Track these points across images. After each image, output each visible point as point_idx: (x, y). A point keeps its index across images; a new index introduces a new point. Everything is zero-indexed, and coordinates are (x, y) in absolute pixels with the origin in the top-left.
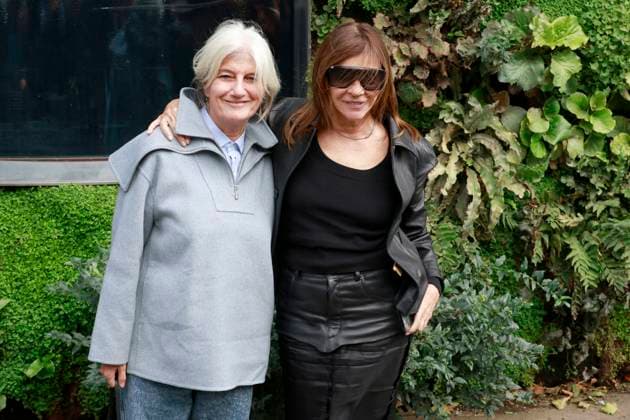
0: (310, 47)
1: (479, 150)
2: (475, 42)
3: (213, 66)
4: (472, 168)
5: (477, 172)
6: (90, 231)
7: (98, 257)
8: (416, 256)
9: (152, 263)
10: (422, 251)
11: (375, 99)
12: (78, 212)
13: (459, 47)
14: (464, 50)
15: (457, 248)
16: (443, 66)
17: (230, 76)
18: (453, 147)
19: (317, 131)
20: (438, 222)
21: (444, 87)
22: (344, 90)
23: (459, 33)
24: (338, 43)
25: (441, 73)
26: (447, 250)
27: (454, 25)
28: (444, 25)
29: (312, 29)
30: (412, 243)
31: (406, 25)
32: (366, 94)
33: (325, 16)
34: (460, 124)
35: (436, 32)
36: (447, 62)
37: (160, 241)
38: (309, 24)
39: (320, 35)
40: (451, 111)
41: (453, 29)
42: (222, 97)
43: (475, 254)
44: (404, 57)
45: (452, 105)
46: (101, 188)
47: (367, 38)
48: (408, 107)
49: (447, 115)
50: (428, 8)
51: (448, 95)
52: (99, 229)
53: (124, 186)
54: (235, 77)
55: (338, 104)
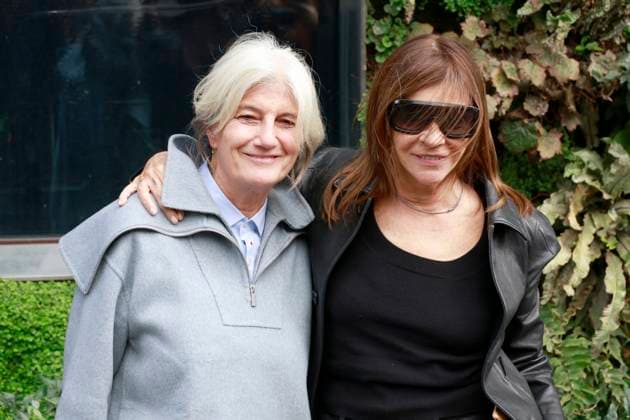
0: (365, 68)
1: (626, 225)
2: (617, 59)
3: (228, 100)
4: (615, 252)
5: (622, 260)
6: (29, 352)
7: (40, 393)
8: (526, 394)
9: (127, 403)
10: (537, 388)
11: (463, 151)
12: (11, 324)
13: (594, 67)
14: (601, 71)
15: (593, 379)
16: (570, 96)
17: (255, 116)
18: (586, 219)
19: (373, 200)
20: (564, 337)
21: (572, 126)
22: (414, 137)
23: (593, 45)
24: (407, 65)
25: (566, 107)
26: (577, 382)
27: (587, 33)
28: (570, 34)
29: (368, 42)
30: (521, 375)
31: (511, 34)
32: (447, 144)
33: (388, 20)
34: (597, 185)
35: (558, 44)
36: (576, 90)
37: (138, 370)
38: (364, 32)
39: (380, 50)
40: (582, 165)
41: (584, 40)
42: (240, 148)
43: (622, 386)
44: (510, 83)
45: (585, 155)
46: (46, 285)
47: (451, 58)
48: (516, 159)
49: (576, 171)
50: (546, 8)
51: (578, 140)
52: (42, 349)
53: (83, 286)
54: (261, 119)
55: (404, 158)
